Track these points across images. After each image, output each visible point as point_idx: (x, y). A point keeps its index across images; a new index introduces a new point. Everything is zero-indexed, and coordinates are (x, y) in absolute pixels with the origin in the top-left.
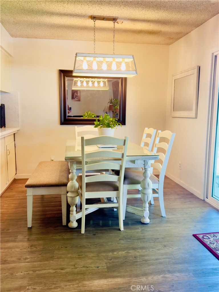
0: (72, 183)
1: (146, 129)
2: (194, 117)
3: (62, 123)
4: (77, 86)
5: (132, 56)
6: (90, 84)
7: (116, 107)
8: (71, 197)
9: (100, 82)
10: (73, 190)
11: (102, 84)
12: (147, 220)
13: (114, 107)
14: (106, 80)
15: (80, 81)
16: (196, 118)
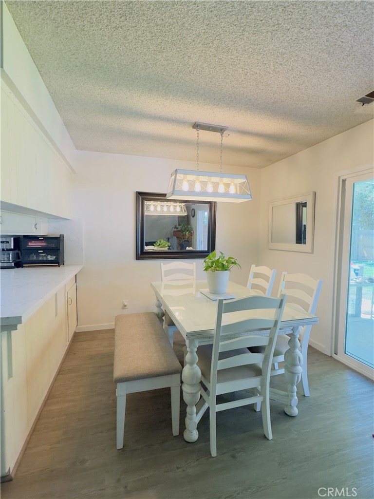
0: (192, 369)
1: (253, 266)
2: (310, 252)
3: (138, 258)
4: (149, 210)
5: (244, 176)
6: (165, 209)
7: (184, 233)
8: (192, 393)
9: (176, 206)
10: (195, 382)
11: (178, 209)
12: (295, 411)
13: (182, 233)
14: (183, 204)
15: (154, 205)
16: (312, 253)
